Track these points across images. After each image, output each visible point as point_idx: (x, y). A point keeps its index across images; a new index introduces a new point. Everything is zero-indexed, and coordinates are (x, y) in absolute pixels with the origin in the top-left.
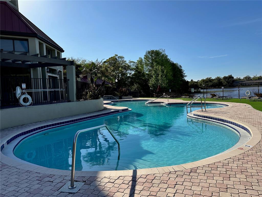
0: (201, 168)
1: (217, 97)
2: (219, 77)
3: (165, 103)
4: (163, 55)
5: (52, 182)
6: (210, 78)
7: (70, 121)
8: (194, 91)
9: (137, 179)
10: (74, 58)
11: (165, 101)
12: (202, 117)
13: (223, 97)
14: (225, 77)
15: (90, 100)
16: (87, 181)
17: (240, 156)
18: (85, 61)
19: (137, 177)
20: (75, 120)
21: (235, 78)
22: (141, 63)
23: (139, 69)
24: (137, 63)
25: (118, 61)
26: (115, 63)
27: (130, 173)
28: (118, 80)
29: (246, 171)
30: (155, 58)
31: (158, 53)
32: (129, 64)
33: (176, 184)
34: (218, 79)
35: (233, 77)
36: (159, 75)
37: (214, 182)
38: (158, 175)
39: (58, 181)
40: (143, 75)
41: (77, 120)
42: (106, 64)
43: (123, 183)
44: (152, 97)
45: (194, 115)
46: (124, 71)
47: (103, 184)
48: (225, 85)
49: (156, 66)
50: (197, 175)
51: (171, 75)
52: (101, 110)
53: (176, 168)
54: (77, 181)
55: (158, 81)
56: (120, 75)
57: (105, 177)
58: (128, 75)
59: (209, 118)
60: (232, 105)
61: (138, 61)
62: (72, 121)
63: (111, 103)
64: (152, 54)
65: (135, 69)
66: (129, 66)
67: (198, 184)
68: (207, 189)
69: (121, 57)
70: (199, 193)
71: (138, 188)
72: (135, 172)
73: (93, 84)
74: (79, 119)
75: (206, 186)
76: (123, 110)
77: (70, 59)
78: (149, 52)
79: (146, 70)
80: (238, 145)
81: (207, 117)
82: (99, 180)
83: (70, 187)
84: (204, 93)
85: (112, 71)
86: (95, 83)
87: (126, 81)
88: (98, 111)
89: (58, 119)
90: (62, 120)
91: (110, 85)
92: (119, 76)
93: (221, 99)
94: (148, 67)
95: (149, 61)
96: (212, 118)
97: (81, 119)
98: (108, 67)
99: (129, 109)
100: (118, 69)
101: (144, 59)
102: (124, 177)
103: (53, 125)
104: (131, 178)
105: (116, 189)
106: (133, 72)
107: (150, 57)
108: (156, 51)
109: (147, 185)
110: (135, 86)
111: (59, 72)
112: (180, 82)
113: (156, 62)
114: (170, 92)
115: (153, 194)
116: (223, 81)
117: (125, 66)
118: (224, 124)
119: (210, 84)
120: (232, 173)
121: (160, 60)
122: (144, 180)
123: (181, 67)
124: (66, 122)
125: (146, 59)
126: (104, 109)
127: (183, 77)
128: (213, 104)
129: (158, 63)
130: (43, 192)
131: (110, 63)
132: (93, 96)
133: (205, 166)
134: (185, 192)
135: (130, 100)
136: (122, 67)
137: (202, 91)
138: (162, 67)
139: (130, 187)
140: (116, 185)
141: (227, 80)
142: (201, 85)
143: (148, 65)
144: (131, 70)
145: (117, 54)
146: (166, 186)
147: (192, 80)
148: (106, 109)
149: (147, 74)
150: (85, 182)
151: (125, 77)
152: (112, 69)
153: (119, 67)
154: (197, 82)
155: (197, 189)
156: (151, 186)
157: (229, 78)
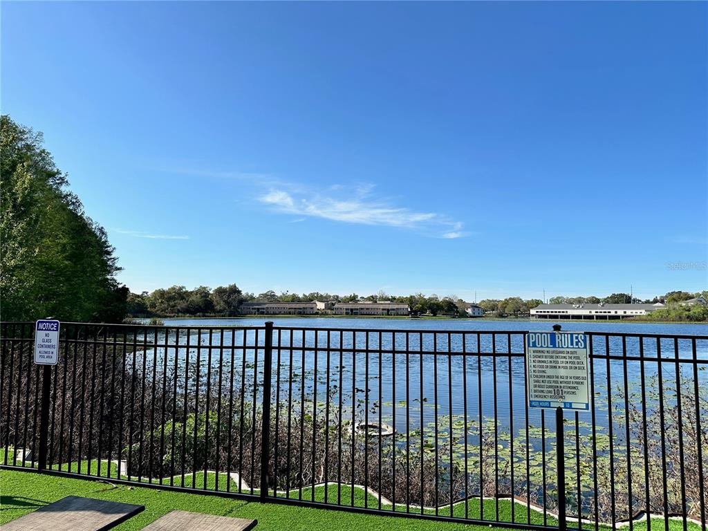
2: (205, 288)
6: (181, 289)
14: (220, 288)
21: (244, 293)
34: (203, 293)
35: (239, 292)
48: (220, 311)
116: (215, 299)
119: (181, 304)
123: (103, 233)
127: (109, 273)
141: (225, 298)
142: (153, 306)
157: (230, 294)
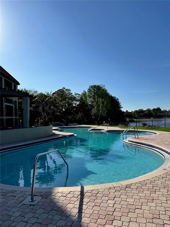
0: (134, 185)
1: (148, 126)
2: (149, 109)
3: (105, 130)
4: (103, 89)
5: (15, 196)
6: (142, 110)
7: (24, 145)
8: (129, 120)
9: (84, 193)
10: (26, 89)
11: (105, 128)
12: (135, 143)
13: (152, 126)
14: (154, 109)
15: (41, 126)
16: (44, 195)
17: (164, 175)
18: (37, 92)
19: (85, 192)
20: (28, 144)
21: (162, 110)
22: (85, 95)
23: (83, 101)
24: (81, 95)
25: (65, 93)
26: (63, 95)
27: (79, 188)
28: (65, 109)
29: (168, 186)
30: (97, 92)
31: (99, 88)
32: (75, 96)
33: (114, 197)
34: (149, 110)
35: (161, 109)
36: (100, 106)
37: (144, 195)
38: (101, 190)
39: (19, 195)
40: (87, 105)
41: (29, 144)
42: (55, 95)
43: (73, 197)
44: (94, 124)
45: (129, 141)
46: (70, 101)
47: (57, 198)
48: (154, 116)
49: (98, 99)
50: (131, 190)
51: (110, 106)
52: (50, 135)
53: (115, 184)
54: (35, 196)
55: (99, 111)
56: (67, 104)
57: (58, 192)
58: (74, 105)
59: (141, 144)
60: (159, 133)
61: (82, 93)
62: (26, 145)
63: (58, 129)
64: (94, 88)
65: (79, 100)
66: (75, 97)
67: (131, 197)
68: (138, 200)
69: (68, 90)
70: (132, 203)
71: (85, 200)
72: (82, 188)
73: (44, 113)
74: (31, 144)
75: (138, 198)
76: (70, 136)
77: (23, 89)
78: (92, 87)
79: (89, 101)
80: (164, 166)
81: (139, 143)
82: (54, 194)
83: (30, 200)
84: (137, 122)
85: (60, 101)
86: (46, 111)
87: (72, 110)
88: (48, 136)
89: (13, 143)
90: (16, 144)
91: (58, 114)
92: (65, 105)
93: (151, 128)
94: (91, 99)
95: (92, 94)
96: (143, 144)
97: (33, 143)
98: (57, 98)
99: (75, 135)
100: (65, 99)
101: (87, 92)
102: (74, 192)
103: (9, 148)
104: (80, 192)
105: (68, 201)
106: (78, 103)
107: (93, 90)
108: (98, 86)
109: (92, 198)
110: (79, 115)
111: (14, 102)
112: (117, 112)
113: (98, 95)
114: (109, 121)
115: (97, 205)
116: (153, 112)
117: (71, 97)
118: (152, 149)
119: (142, 114)
120: (157, 188)
121: (100, 93)
122: (90, 194)
123: (118, 99)
124: (20, 146)
125: (89, 92)
126: (53, 134)
127: (120, 108)
128: (144, 132)
129: (99, 96)
130: (8, 205)
131: (58, 94)
132: (43, 123)
133: (138, 183)
134: (122, 203)
135: (75, 127)
136: (69, 98)
137: (135, 120)
138: (102, 100)
139: (79, 200)
140: (67, 199)
141: (156, 111)
142: (134, 115)
143: (91, 97)
144: (76, 101)
145: (64, 87)
146: (107, 198)
147: (127, 111)
148: (54, 134)
149: (90, 105)
150: (43, 196)
151: (71, 106)
152: (60, 99)
153: (66, 98)
154: (131, 113)
155: (131, 201)
156: (95, 199)
157: (157, 110)
